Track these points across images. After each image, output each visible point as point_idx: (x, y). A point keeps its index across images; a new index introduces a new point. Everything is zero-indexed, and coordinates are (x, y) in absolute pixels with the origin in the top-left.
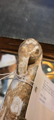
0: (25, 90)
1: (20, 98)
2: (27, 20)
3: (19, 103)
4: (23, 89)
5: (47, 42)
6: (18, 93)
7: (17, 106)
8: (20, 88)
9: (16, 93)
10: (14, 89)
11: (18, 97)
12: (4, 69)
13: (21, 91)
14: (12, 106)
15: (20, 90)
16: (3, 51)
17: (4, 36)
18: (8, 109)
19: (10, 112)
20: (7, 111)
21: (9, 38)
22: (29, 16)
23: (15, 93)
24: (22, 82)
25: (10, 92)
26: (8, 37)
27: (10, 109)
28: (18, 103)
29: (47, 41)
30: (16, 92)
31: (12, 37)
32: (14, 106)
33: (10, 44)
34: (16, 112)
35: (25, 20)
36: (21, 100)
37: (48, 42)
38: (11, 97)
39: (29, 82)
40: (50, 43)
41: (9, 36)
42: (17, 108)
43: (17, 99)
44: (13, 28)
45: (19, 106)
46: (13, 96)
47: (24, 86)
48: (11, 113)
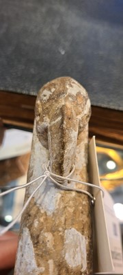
0: (81, 208)
1: (77, 230)
2: (63, 53)
3: (80, 243)
4: (76, 207)
5: (108, 104)
6: (70, 220)
7: (78, 249)
8: (70, 207)
9: (66, 220)
10: (55, 212)
11: (73, 229)
12: (8, 163)
13: (74, 212)
14: (67, 254)
15: (71, 210)
16: (8, 122)
17: (11, 89)
18: (59, 265)
19: (67, 270)
20: (60, 271)
21: (21, 94)
22: (67, 44)
23: (63, 222)
24: (68, 190)
25: (42, 220)
26: (19, 91)
27: (66, 264)
28: (78, 244)
29: (109, 102)
30: (63, 219)
31: (28, 90)
32: (72, 252)
33: (23, 106)
34: (80, 264)
35: (60, 53)
36: (80, 234)
37: (111, 104)
38: (55, 233)
39: (81, 188)
40: (116, 108)
41: (23, 89)
42: (79, 254)
43: (73, 235)
44: (32, 71)
45: (80, 249)
46: (60, 229)
47: (74, 199)
48: (70, 271)
